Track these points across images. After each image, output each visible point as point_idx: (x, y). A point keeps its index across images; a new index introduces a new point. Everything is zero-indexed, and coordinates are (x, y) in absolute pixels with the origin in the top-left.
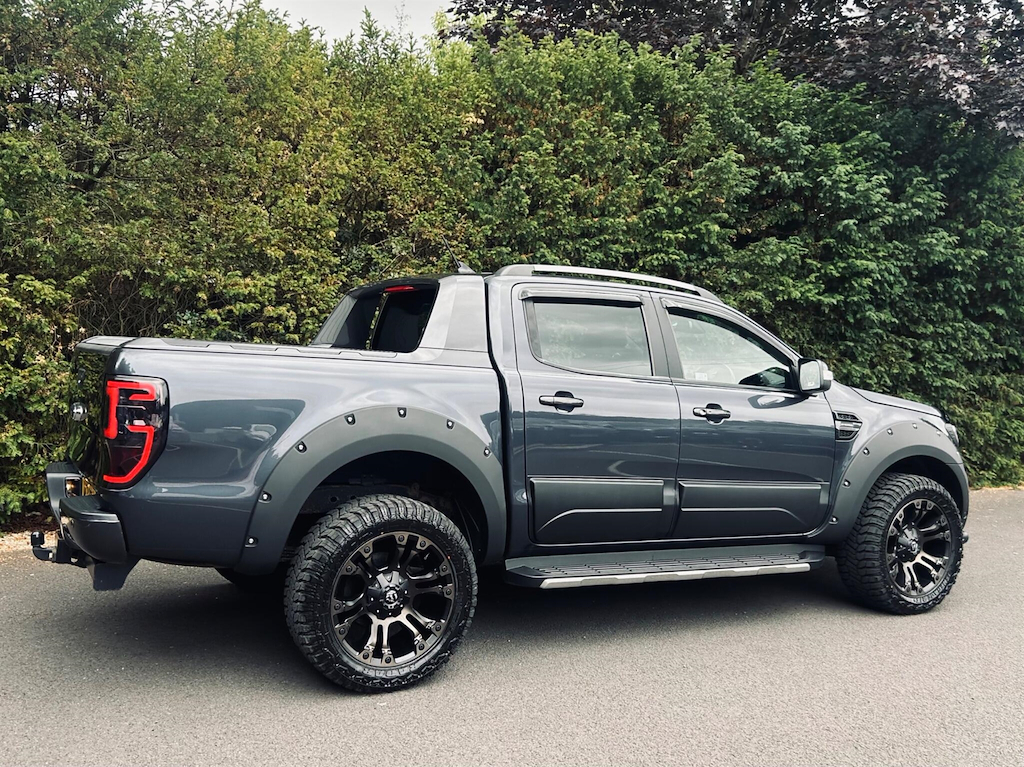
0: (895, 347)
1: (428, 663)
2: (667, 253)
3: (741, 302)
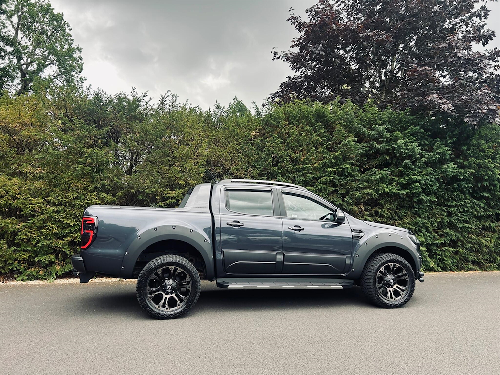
0: (438, 211)
1: (181, 311)
2: (329, 176)
3: (364, 194)
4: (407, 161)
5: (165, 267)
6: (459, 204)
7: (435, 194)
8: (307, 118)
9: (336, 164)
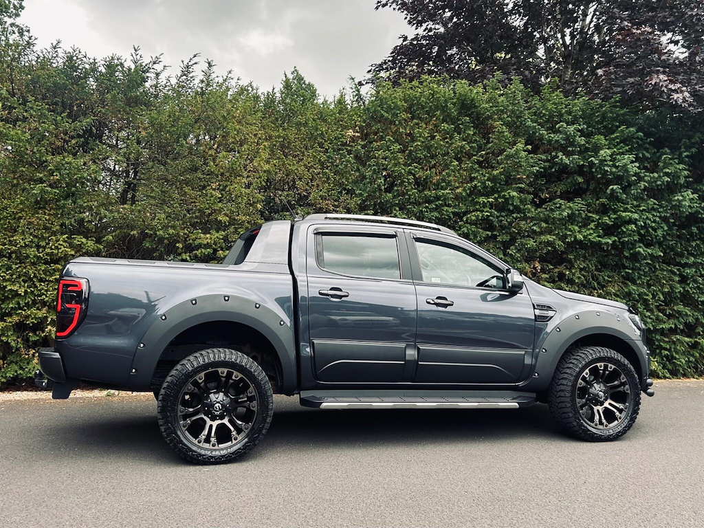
0: (665, 273)
2: (482, 211)
3: (540, 243)
4: (615, 187)
5: (210, 370)
6: (699, 261)
7: (660, 244)
8: (444, 108)
9: (493, 191)
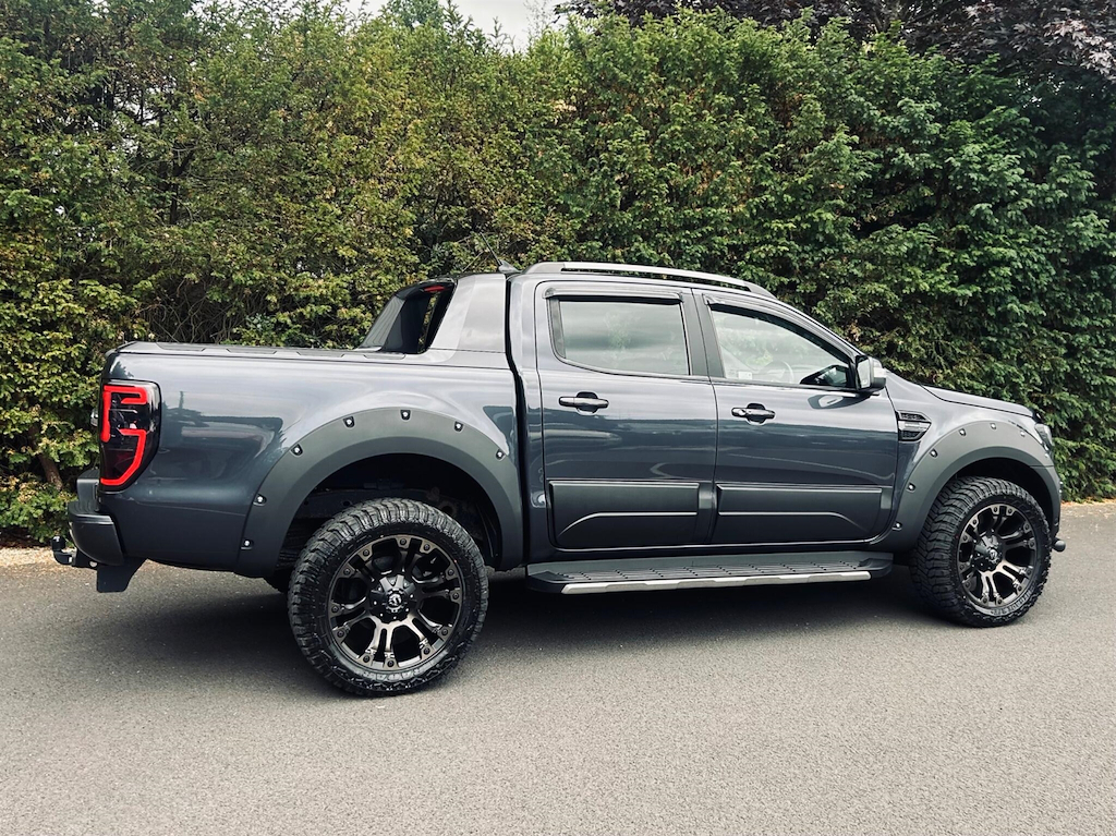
0: (1046, 342)
1: (434, 668)
2: (776, 244)
3: (863, 296)
4: (984, 206)
5: (383, 538)
6: (1098, 323)
8: (718, 68)
